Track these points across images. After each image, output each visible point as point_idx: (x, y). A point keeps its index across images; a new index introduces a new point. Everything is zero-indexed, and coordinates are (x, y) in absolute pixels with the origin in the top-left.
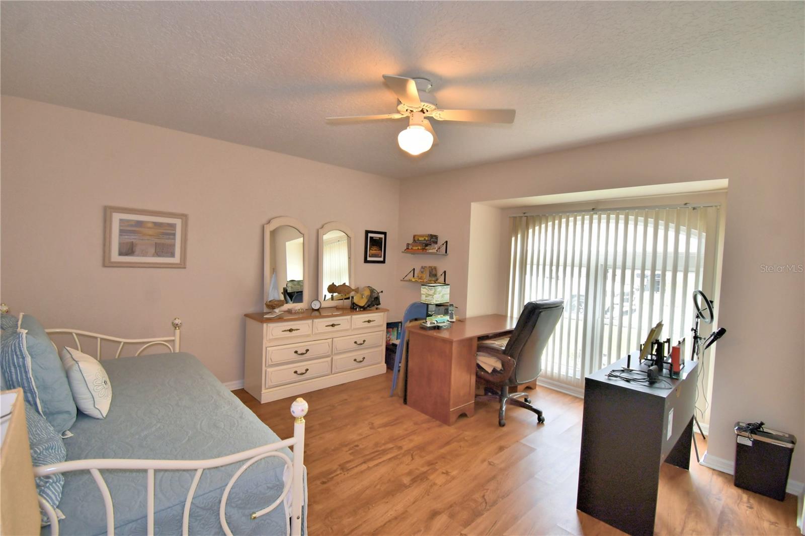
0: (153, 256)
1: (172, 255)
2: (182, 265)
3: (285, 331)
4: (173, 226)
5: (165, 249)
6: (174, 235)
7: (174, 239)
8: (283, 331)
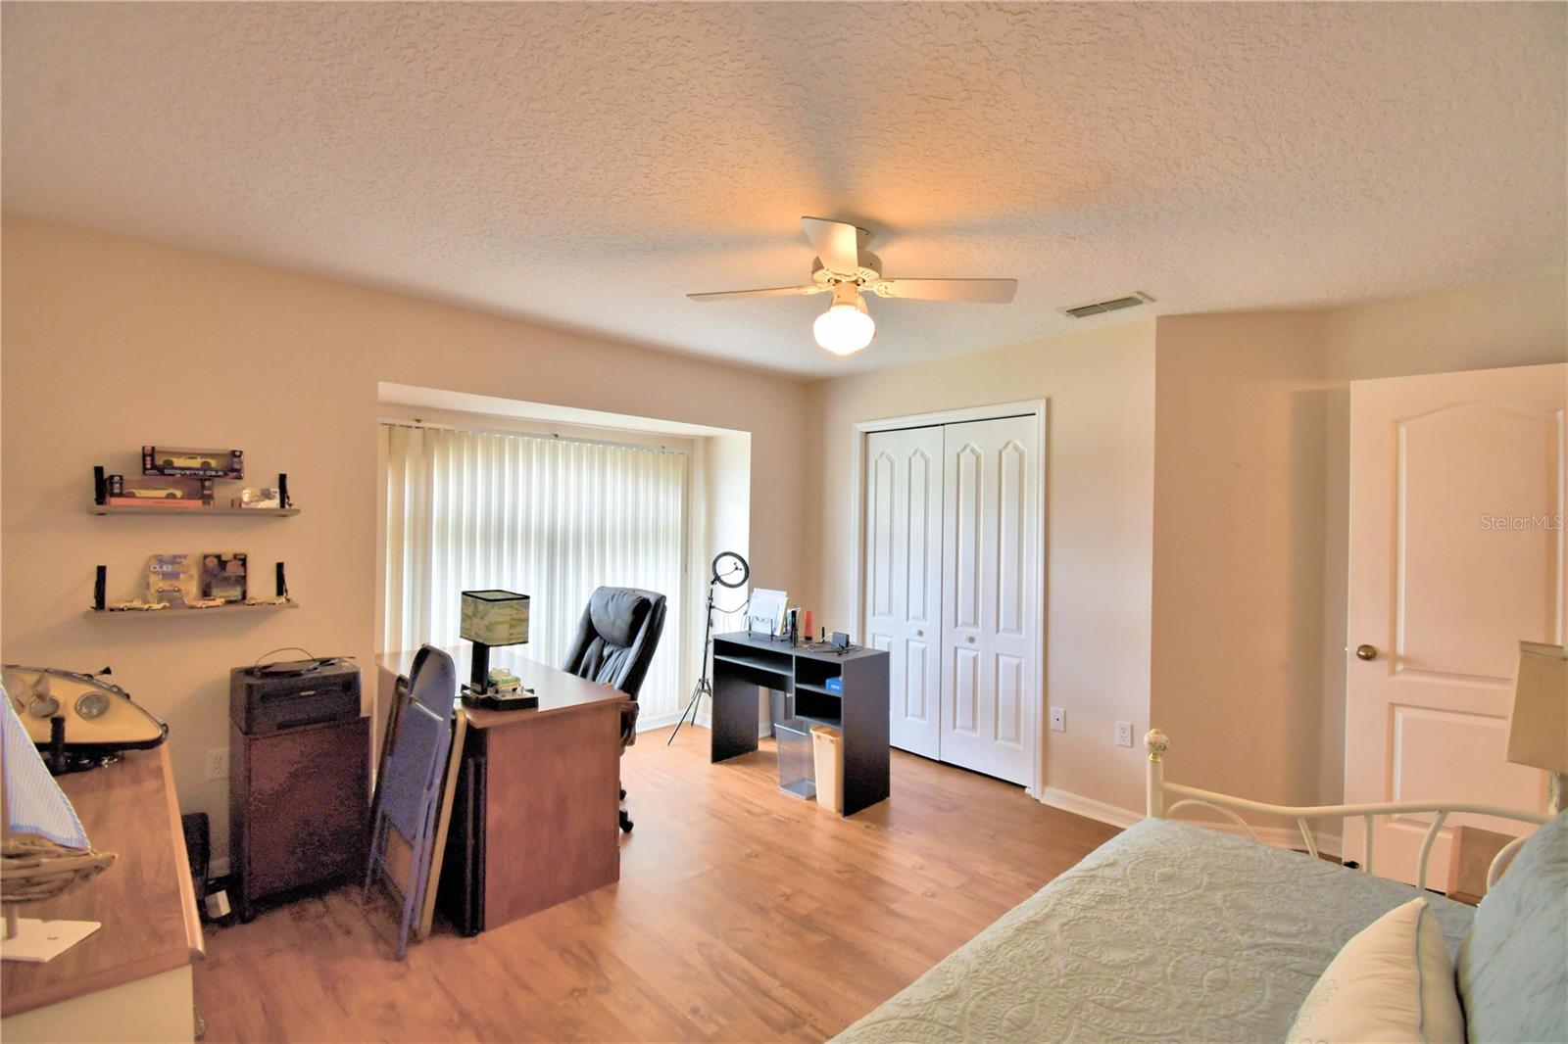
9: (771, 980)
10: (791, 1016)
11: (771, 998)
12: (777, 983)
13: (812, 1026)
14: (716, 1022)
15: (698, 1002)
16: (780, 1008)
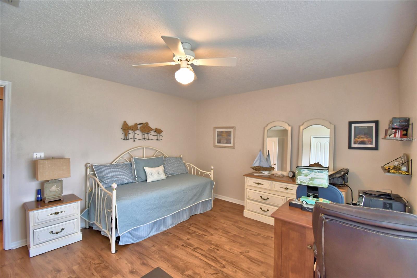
0: (225, 144)
1: (230, 143)
2: (233, 148)
3: (255, 183)
4: (230, 132)
5: (228, 142)
6: (231, 135)
7: (231, 137)
8: (254, 183)
9: (201, 258)
10: (195, 250)
11: (200, 254)
12: (200, 257)
13: (191, 249)
14: (212, 248)
15: (218, 252)
16: (198, 252)
